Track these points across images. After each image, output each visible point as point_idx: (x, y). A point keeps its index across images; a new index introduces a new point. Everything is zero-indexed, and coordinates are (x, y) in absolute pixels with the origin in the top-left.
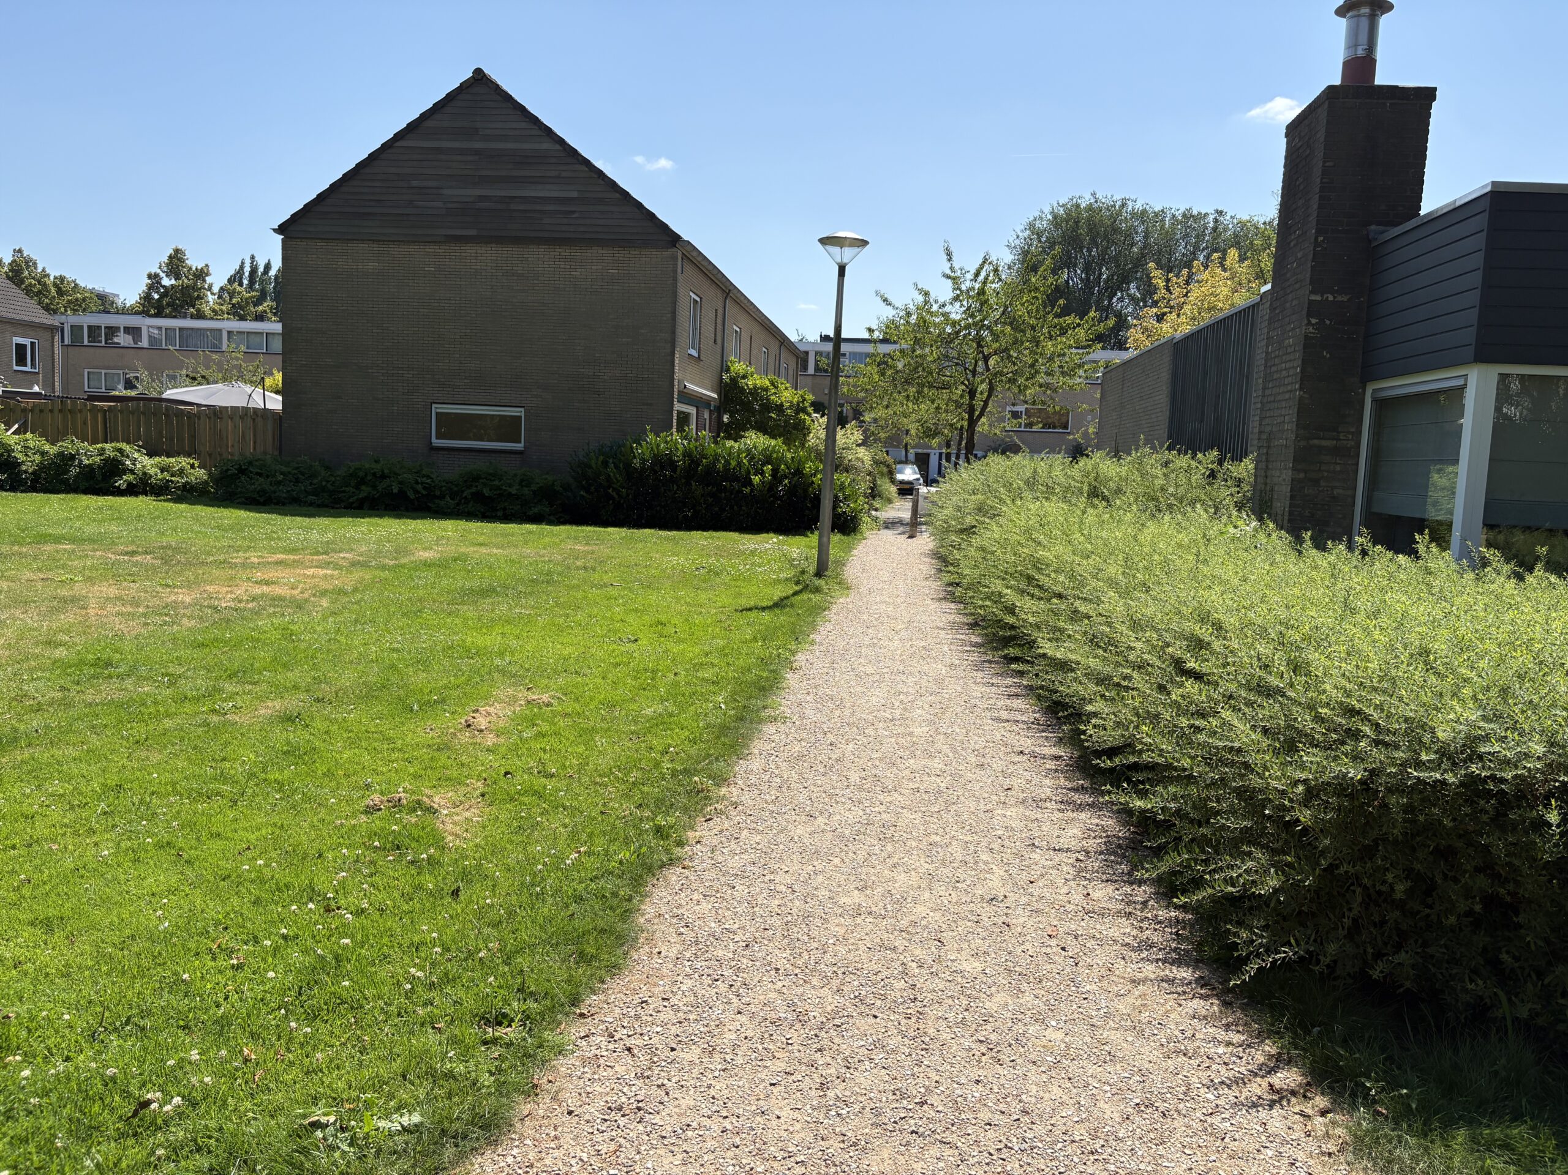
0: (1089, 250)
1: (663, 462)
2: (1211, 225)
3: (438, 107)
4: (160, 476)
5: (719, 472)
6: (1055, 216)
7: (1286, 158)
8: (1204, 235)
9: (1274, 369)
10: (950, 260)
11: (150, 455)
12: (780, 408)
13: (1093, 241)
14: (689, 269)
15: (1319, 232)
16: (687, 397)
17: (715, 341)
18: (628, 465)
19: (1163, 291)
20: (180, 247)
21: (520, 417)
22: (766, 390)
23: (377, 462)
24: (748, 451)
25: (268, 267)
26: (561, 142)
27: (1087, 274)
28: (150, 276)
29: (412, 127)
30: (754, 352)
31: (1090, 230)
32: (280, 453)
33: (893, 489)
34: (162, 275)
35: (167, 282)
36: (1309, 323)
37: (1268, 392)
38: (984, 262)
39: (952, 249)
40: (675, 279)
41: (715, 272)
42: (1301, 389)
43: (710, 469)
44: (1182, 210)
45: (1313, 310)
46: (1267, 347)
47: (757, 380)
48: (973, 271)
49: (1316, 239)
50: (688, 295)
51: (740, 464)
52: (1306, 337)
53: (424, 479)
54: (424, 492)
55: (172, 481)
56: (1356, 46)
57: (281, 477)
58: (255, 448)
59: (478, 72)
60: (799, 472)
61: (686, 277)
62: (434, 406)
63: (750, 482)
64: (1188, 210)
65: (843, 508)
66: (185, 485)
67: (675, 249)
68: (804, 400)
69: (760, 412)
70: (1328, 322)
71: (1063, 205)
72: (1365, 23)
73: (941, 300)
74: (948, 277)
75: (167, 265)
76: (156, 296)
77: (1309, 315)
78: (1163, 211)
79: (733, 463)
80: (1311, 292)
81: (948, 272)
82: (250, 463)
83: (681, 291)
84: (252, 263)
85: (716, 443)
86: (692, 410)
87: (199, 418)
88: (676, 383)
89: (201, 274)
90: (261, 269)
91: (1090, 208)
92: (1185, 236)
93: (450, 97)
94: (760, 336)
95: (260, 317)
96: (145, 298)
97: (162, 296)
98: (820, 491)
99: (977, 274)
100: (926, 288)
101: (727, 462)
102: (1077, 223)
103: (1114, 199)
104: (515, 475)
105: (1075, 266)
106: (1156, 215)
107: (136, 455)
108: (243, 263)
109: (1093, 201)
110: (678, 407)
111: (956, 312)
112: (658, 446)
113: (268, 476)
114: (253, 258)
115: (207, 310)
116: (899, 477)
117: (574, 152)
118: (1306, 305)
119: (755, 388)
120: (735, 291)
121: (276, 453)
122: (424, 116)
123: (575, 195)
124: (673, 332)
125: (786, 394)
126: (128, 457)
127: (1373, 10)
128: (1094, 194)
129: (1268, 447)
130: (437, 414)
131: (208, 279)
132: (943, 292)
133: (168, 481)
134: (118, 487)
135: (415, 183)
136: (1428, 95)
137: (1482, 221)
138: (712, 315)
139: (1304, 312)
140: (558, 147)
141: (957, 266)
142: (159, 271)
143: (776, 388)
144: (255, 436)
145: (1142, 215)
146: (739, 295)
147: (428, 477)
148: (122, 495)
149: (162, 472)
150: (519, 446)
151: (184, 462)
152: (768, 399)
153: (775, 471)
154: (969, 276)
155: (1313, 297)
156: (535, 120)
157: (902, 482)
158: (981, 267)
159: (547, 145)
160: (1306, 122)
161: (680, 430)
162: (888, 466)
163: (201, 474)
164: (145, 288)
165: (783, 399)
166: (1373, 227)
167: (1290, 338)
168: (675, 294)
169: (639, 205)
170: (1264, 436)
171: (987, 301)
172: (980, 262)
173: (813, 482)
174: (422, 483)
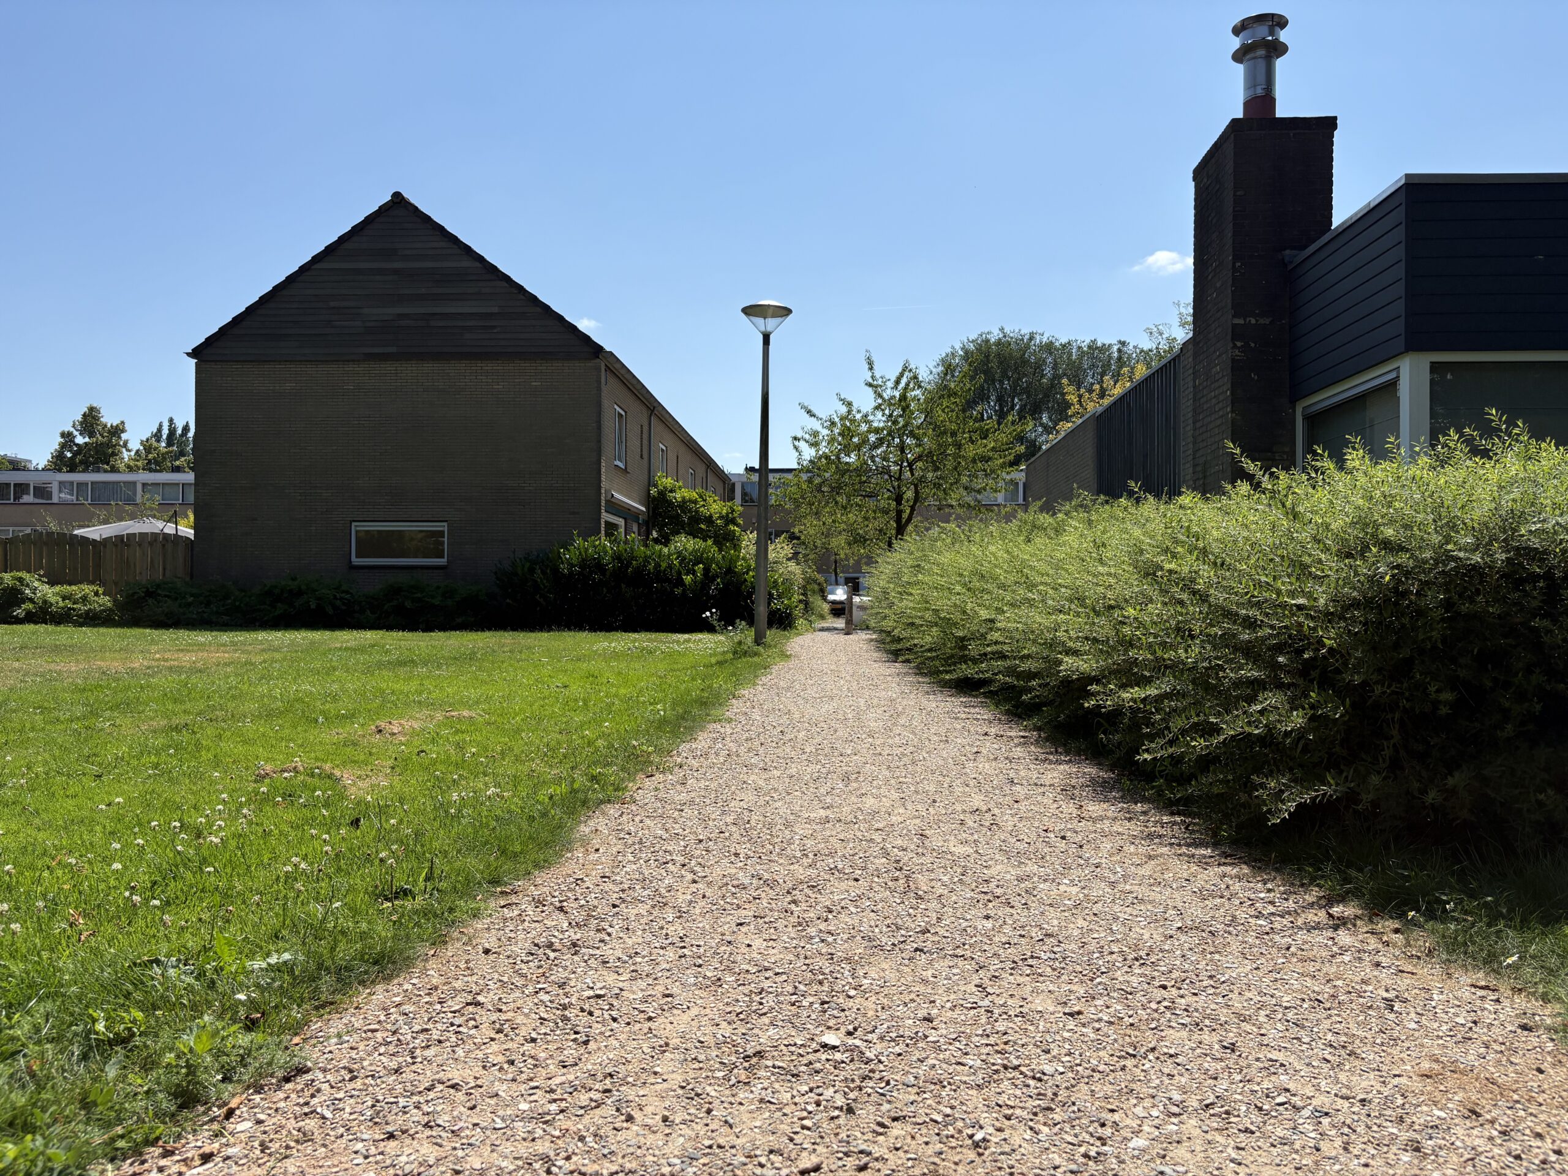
0: (1001, 383)
1: (592, 565)
2: (1116, 355)
3: (357, 230)
4: (61, 604)
5: (649, 572)
6: (967, 352)
7: (1195, 200)
8: (1109, 365)
9: (1202, 401)
10: (871, 369)
11: (52, 583)
12: (709, 520)
13: (1004, 375)
14: (612, 380)
15: (1236, 258)
16: (616, 508)
17: (641, 457)
18: (556, 570)
19: (1077, 406)
20: (95, 405)
21: (443, 532)
22: (695, 502)
23: (294, 579)
24: (679, 554)
25: (186, 429)
26: (481, 259)
27: (1000, 405)
28: (63, 435)
29: (330, 250)
30: (680, 473)
31: (1001, 363)
32: (192, 577)
33: (826, 607)
34: (76, 433)
35: (80, 440)
36: (1235, 346)
37: (1198, 425)
38: (904, 370)
39: (874, 358)
40: (599, 389)
41: (639, 387)
42: (1232, 411)
43: (639, 572)
44: (1088, 341)
45: (1237, 333)
46: (1194, 382)
47: (683, 493)
48: (893, 379)
49: (1234, 264)
50: (613, 407)
51: (670, 566)
52: (1233, 360)
53: (343, 595)
54: (344, 608)
55: (74, 610)
56: (1255, 86)
57: (191, 599)
58: (164, 575)
59: (397, 195)
60: (730, 571)
61: (610, 389)
62: (354, 524)
63: (681, 582)
64: (1094, 341)
65: (776, 605)
66: (87, 612)
67: (598, 360)
68: (733, 511)
69: (689, 524)
70: (1253, 345)
71: (973, 341)
72: (1262, 64)
73: (864, 411)
74: (870, 385)
75: (81, 423)
76: (69, 455)
77: (1234, 339)
78: (1069, 343)
79: (664, 565)
80: (1234, 316)
81: (870, 380)
82: (158, 586)
83: (606, 403)
84: (170, 426)
85: (646, 546)
86: (621, 522)
87: (105, 546)
88: (603, 491)
89: (117, 430)
90: (179, 431)
91: (999, 343)
92: (1093, 366)
93: (369, 220)
94: (686, 457)
95: (177, 469)
96: (57, 457)
97: (75, 454)
98: (753, 588)
99: (898, 382)
100: (849, 399)
101: (658, 565)
102: (987, 357)
103: (1022, 332)
104: (438, 588)
105: (989, 397)
106: (1064, 346)
107: (36, 584)
108: (161, 425)
109: (1001, 336)
110: (606, 517)
111: (879, 420)
112: (586, 550)
113: (176, 599)
114: (171, 421)
115: (122, 466)
116: (831, 597)
117: (494, 269)
118: (1230, 330)
119: (684, 501)
120: (660, 409)
121: (188, 579)
122: (342, 239)
123: (496, 310)
124: (599, 441)
125: (714, 506)
126: (28, 585)
127: (1269, 52)
128: (1002, 329)
129: (1205, 477)
130: (357, 532)
131: (124, 436)
132: (865, 401)
133: (70, 609)
134: (16, 617)
135: (332, 304)
136: (1330, 123)
137: (1400, 214)
138: (637, 430)
139: (1229, 337)
140: (478, 264)
141: (878, 375)
142: (72, 429)
143: (705, 500)
144: (164, 562)
145: (1049, 347)
146: (664, 413)
147: (347, 592)
148: (21, 623)
149: (64, 600)
150: (442, 561)
151: (87, 589)
152: (697, 512)
153: (707, 570)
154: (890, 384)
155: (1237, 321)
156: (454, 239)
157: (834, 602)
158: (902, 375)
159: (466, 263)
160: (1213, 160)
161: (608, 534)
162: (819, 584)
163: (106, 601)
164: (57, 447)
165: (712, 511)
166: (1288, 252)
167: (1216, 365)
168: (599, 405)
169: (560, 318)
170: (1199, 469)
171: (908, 406)
172: (900, 370)
173: (745, 580)
174: (341, 599)
